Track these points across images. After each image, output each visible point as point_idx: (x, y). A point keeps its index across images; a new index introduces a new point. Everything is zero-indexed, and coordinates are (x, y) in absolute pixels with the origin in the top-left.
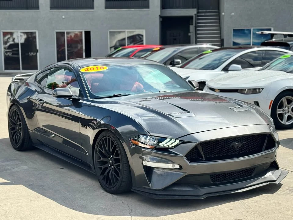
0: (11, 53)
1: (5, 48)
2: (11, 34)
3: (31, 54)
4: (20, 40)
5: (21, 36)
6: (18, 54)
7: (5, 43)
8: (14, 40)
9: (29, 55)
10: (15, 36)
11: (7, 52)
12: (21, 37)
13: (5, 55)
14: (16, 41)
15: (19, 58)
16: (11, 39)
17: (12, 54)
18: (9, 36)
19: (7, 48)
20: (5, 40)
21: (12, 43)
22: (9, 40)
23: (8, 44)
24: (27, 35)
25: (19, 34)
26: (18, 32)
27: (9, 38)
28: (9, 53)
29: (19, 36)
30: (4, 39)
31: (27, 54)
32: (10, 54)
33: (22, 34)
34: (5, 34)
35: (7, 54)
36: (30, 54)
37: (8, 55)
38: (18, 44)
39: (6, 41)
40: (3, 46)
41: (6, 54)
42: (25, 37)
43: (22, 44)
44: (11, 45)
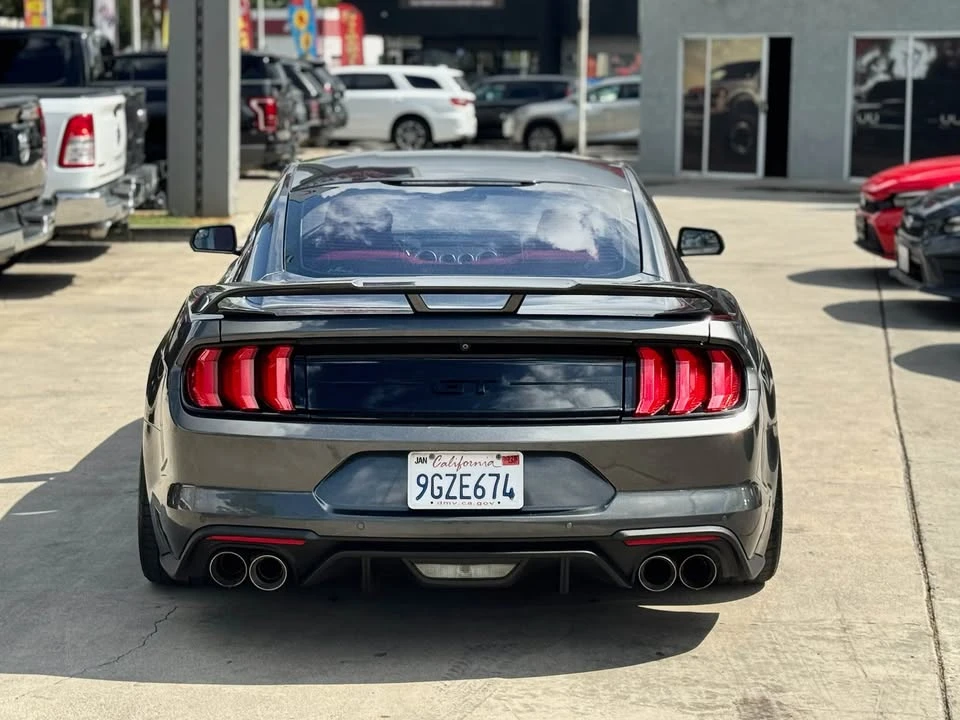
0: (877, 117)
1: (858, 98)
2: (884, 45)
3: (946, 119)
4: (914, 68)
5: (917, 52)
6: (902, 121)
7: (861, 78)
8: (891, 65)
9: (939, 123)
10: (895, 53)
11: (862, 112)
12: (916, 57)
13: (854, 119)
14: (899, 71)
15: (902, 132)
16: (882, 66)
17: (883, 120)
18: (875, 53)
19: (864, 97)
20: (862, 67)
21: (882, 77)
22: (874, 68)
23: (870, 83)
24: (940, 50)
25: (912, 45)
26: (907, 39)
27: (875, 61)
28: (868, 117)
29: (910, 51)
30: (858, 63)
31: (931, 121)
32: (871, 120)
33: (921, 47)
34: (863, 46)
35: (863, 117)
37: (868, 124)
38: (902, 83)
39: (864, 70)
40: (850, 91)
41: (859, 119)
42: (929, 55)
43: (917, 83)
44: (880, 86)
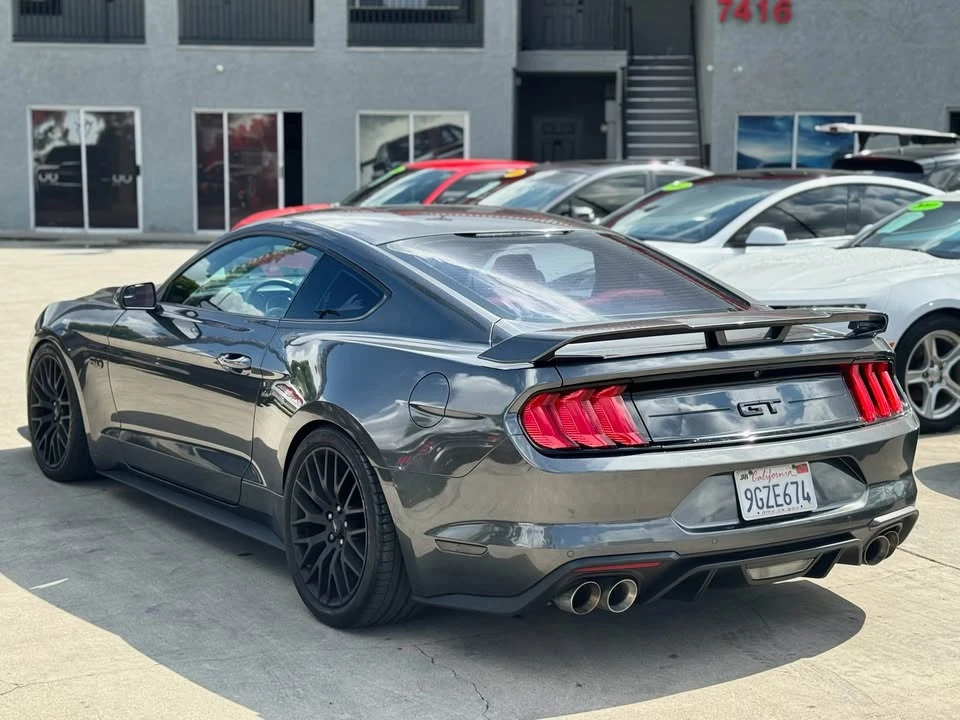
0: (57, 177)
1: (37, 160)
2: (59, 116)
3: (117, 177)
4: (86, 136)
5: (88, 123)
6: (80, 180)
7: (39, 144)
8: (66, 133)
9: (111, 182)
10: (68, 123)
11: (43, 173)
12: (88, 127)
13: (36, 178)
14: (73, 139)
15: (80, 190)
16: (58, 134)
17: (61, 179)
18: (51, 123)
19: (43, 160)
20: (39, 134)
21: (59, 143)
22: (50, 135)
23: (48, 148)
24: (107, 122)
25: (83, 117)
26: (78, 112)
27: (51, 129)
28: (49, 176)
29: (82, 122)
30: (36, 131)
31: (105, 180)
32: (52, 179)
33: (92, 119)
34: (39, 117)
35: (44, 177)
36: (114, 178)
37: (48, 181)
38: (77, 148)
39: (41, 137)
40: (31, 155)
41: (40, 177)
42: (99, 126)
43: (89, 148)
44: (56, 150)
